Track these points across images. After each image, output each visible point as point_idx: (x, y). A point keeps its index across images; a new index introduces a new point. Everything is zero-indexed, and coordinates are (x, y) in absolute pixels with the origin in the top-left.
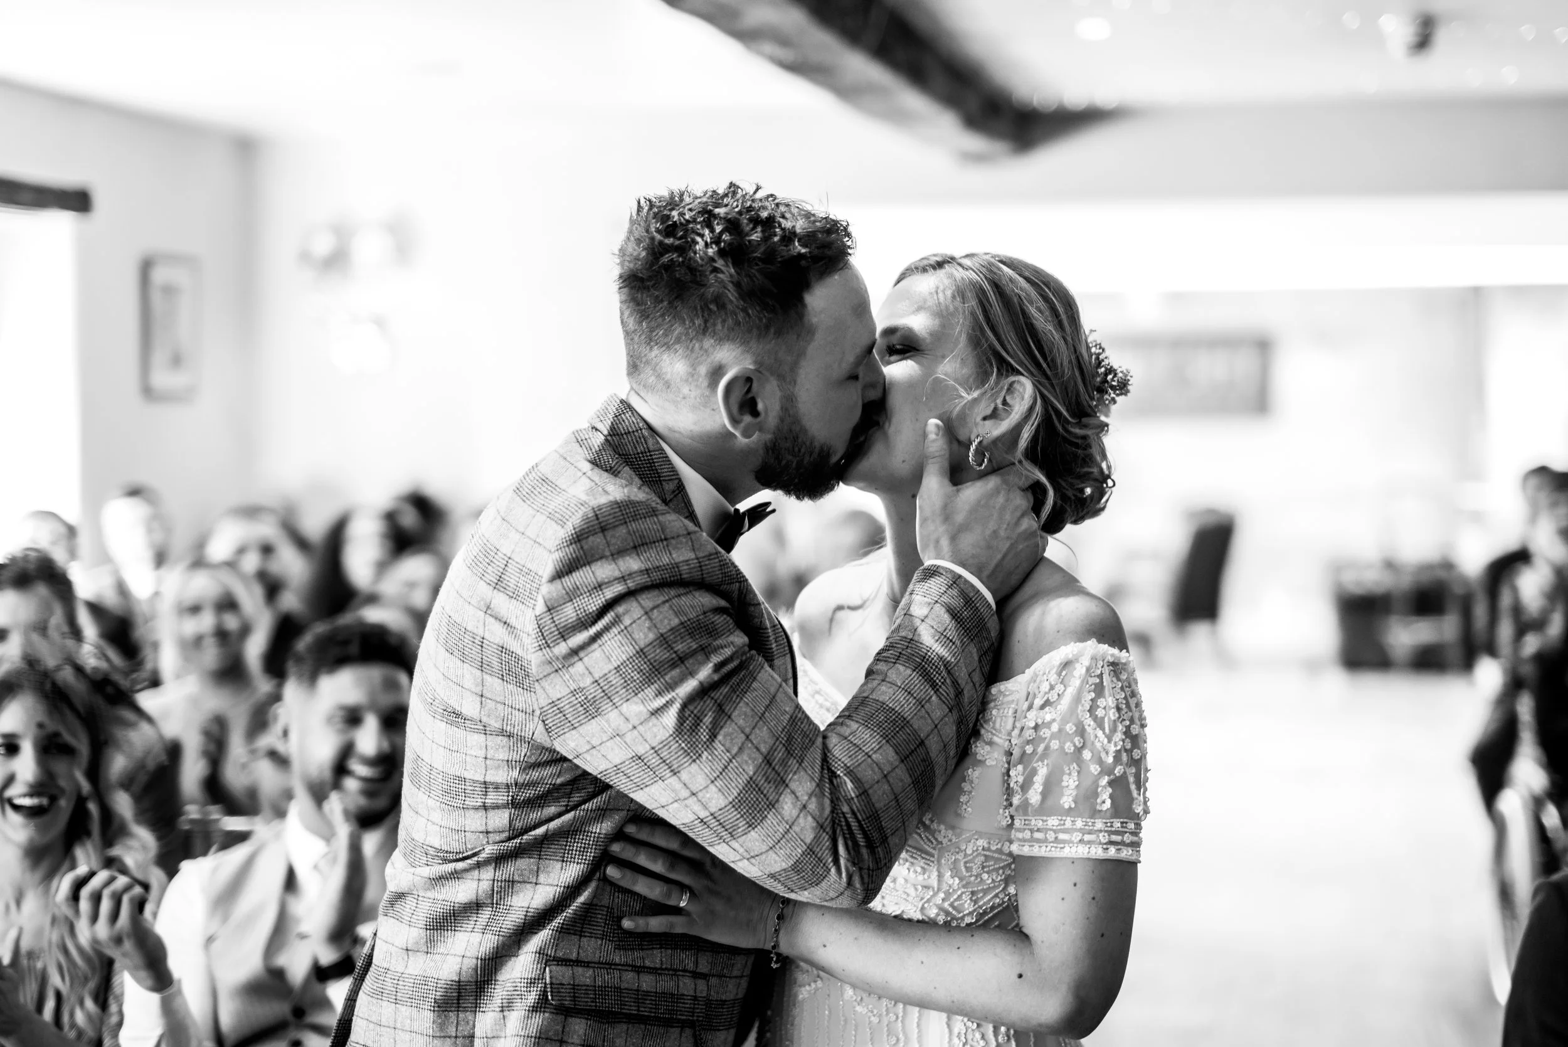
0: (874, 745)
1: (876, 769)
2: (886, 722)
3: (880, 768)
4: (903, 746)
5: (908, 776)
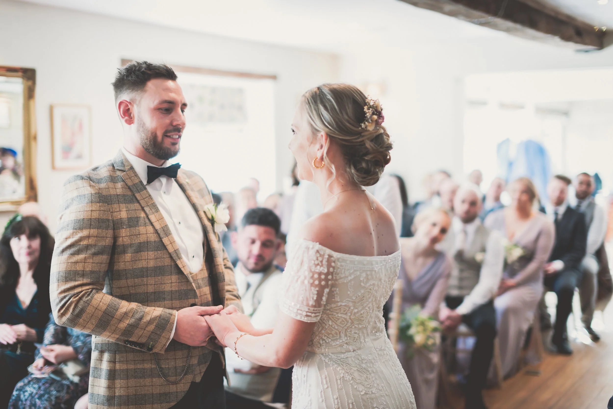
1: (97, 305)
3: (98, 306)
4: (109, 311)
5: (100, 316)
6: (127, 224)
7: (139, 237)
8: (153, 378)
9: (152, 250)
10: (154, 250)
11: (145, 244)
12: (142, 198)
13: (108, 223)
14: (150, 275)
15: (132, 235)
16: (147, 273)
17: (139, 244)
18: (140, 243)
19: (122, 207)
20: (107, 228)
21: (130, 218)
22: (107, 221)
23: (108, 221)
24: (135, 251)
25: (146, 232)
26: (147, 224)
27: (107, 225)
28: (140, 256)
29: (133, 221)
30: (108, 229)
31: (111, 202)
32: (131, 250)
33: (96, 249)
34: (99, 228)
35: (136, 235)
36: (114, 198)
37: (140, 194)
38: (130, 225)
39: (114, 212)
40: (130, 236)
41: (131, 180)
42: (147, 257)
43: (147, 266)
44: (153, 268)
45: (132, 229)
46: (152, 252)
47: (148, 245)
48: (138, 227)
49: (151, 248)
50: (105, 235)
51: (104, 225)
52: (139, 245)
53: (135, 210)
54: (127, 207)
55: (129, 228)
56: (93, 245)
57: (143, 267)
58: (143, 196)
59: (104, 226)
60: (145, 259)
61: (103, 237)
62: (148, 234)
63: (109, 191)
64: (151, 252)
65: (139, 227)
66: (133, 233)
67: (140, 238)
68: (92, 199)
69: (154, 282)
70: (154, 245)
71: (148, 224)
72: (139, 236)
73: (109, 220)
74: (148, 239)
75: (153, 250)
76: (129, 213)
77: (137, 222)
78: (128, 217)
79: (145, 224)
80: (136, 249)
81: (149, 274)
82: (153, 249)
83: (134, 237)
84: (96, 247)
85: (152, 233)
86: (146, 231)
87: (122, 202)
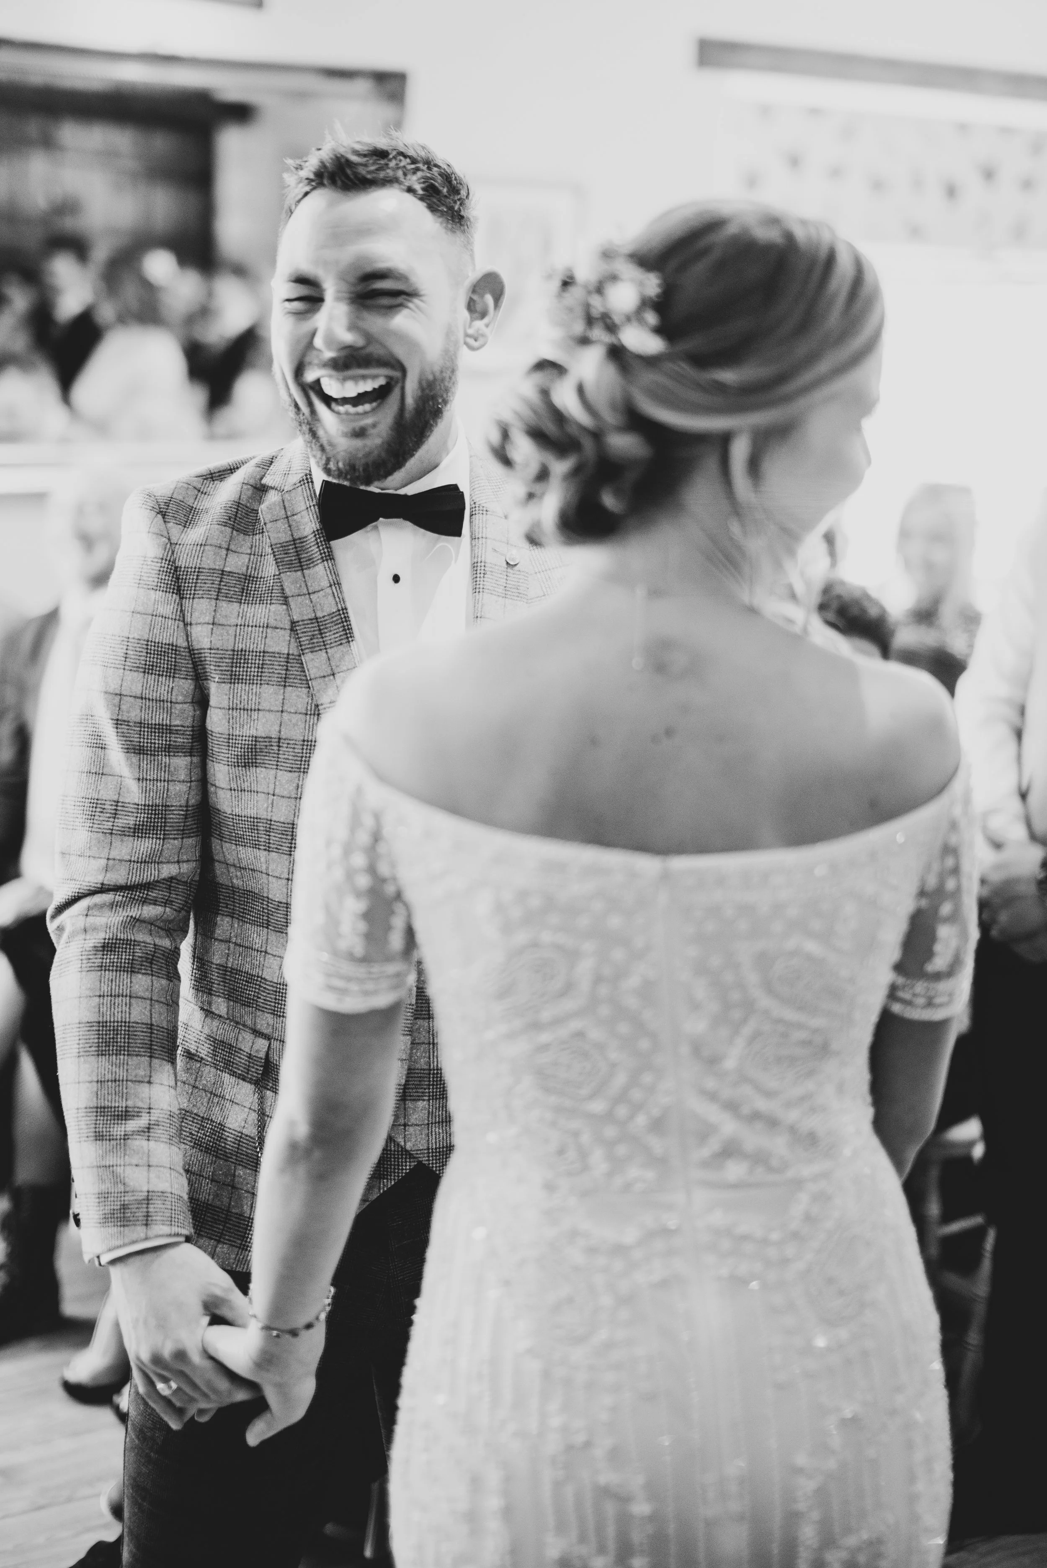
0: (105, 1009)
2: (113, 1038)
6: (227, 669)
7: (256, 717)
8: (239, 1165)
9: (289, 769)
10: (298, 768)
11: (272, 746)
12: (305, 591)
13: (175, 658)
14: (275, 846)
15: (237, 709)
16: (267, 837)
17: (252, 741)
18: (254, 739)
19: (224, 613)
20: (172, 672)
21: (242, 650)
22: (172, 650)
23: (176, 650)
24: (238, 759)
25: (282, 707)
26: (291, 680)
27: (171, 665)
28: (255, 778)
29: (248, 663)
30: (174, 677)
31: (195, 590)
32: (227, 755)
33: (144, 735)
34: (149, 669)
35: (247, 710)
36: (206, 581)
37: (303, 574)
38: (235, 675)
39: (196, 624)
40: (229, 709)
41: (290, 526)
42: (272, 786)
43: (270, 814)
44: (286, 825)
45: (240, 688)
46: (290, 774)
47: (281, 749)
48: (258, 685)
49: (288, 759)
50: (166, 694)
51: (164, 664)
52: (252, 745)
53: (267, 627)
54: (241, 615)
55: (231, 683)
56: (135, 723)
57: (259, 817)
58: (309, 584)
59: (162, 666)
60: (266, 791)
61: (160, 701)
62: (284, 714)
63: (200, 555)
64: (285, 773)
65: (261, 684)
66: (239, 703)
67: (259, 723)
68: (143, 574)
69: (286, 870)
70: (299, 753)
71: (295, 681)
72: (256, 715)
73: (178, 649)
74: (283, 730)
75: (292, 768)
76: (242, 633)
77: (258, 668)
78: (234, 647)
79: (285, 678)
80: (241, 756)
81: (274, 844)
82: (294, 766)
83: (242, 716)
84: (144, 731)
85: (300, 713)
86: (283, 703)
87: (232, 598)
